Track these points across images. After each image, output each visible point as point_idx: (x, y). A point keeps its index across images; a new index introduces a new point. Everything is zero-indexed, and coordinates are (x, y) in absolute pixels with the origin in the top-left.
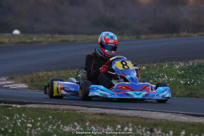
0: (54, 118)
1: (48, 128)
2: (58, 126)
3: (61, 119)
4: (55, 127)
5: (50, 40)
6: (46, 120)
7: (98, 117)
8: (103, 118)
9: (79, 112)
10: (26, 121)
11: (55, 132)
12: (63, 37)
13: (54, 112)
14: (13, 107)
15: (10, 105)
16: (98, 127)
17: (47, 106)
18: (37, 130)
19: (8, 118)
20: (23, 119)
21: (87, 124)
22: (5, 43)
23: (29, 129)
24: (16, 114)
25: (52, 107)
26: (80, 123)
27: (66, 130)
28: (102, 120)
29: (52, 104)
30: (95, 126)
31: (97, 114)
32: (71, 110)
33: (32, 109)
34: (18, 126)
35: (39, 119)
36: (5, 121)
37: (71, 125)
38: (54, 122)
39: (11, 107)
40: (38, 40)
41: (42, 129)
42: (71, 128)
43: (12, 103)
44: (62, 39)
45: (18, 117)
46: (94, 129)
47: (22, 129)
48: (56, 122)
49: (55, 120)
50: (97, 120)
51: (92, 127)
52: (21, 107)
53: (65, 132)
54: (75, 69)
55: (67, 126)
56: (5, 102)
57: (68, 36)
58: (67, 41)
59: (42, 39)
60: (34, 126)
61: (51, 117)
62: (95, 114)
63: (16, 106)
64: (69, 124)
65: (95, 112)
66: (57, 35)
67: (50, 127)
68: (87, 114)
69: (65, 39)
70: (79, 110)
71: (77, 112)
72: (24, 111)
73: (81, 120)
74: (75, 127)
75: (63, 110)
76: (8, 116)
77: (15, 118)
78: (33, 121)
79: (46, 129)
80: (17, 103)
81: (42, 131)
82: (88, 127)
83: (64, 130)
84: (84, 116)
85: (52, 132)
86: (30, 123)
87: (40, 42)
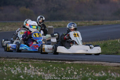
0: (90, 69)
1: (86, 74)
2: (92, 74)
3: (94, 69)
4: (90, 74)
5: (88, 24)
6: (85, 70)
7: (116, 68)
8: (118, 69)
9: (105, 65)
10: (73, 71)
11: (90, 76)
12: (96, 22)
13: (90, 65)
14: (67, 63)
15: (65, 62)
16: (116, 74)
17: (86, 62)
18: (80, 76)
19: (63, 69)
20: (71, 70)
21: (109, 72)
22: (62, 27)
23: (75, 75)
24: (68, 67)
25: (89, 62)
26: (105, 71)
27: (97, 76)
28: (118, 70)
29: (89, 61)
30: (114, 73)
31: (115, 66)
32: (100, 64)
33: (77, 64)
34: (69, 74)
35: (81, 69)
36: (62, 71)
37: (100, 73)
38: (90, 71)
39: (65, 63)
40: (81, 24)
41: (82, 75)
42: (100, 74)
43: (66, 61)
44: (95, 23)
45: (69, 68)
46: (113, 74)
47: (71, 75)
48: (91, 71)
49: (91, 70)
50: (115, 70)
51: (112, 74)
52: (71, 63)
53: (96, 77)
54: (102, 40)
55: (97, 73)
56: (62, 60)
57: (98, 22)
58: (98, 25)
59: (83, 23)
60: (78, 74)
61: (88, 68)
62: (114, 66)
63: (68, 62)
64: (99, 72)
65: (114, 65)
66: (92, 21)
67: (87, 74)
68: (109, 66)
69: (97, 23)
70: (104, 64)
71: (104, 65)
72: (72, 65)
73: (106, 69)
74: (102, 74)
75: (96, 65)
76: (63, 68)
77: (67, 69)
78: (77, 71)
79: (85, 75)
80: (68, 61)
81: (83, 77)
82: (110, 74)
83: (95, 75)
84: (108, 68)
85: (89, 76)
86: (76, 72)
87: (82, 25)
